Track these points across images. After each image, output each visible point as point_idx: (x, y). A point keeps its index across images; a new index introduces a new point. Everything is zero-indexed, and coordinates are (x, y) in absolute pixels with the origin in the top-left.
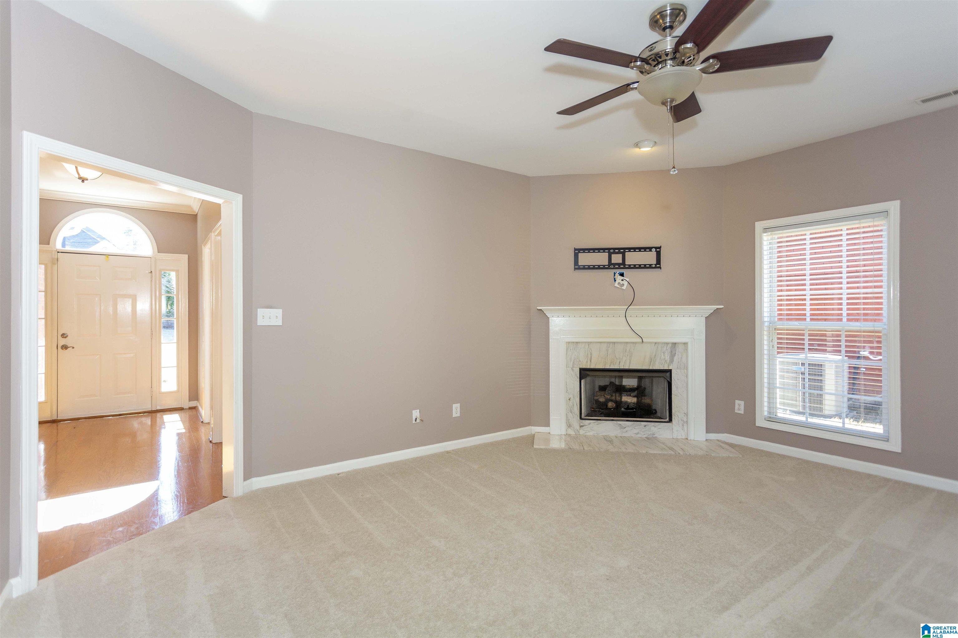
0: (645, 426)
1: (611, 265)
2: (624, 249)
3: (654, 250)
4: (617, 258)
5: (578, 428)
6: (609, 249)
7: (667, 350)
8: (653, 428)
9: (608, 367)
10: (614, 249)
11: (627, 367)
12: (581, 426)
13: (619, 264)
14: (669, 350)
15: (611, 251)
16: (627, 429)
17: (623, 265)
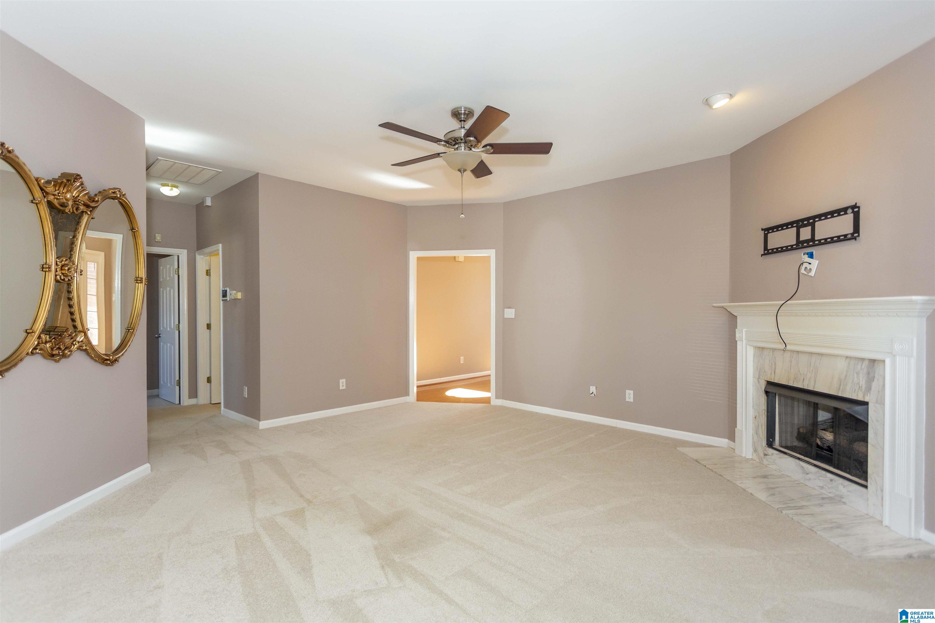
0: (831, 480)
1: (800, 244)
2: (814, 217)
3: (850, 211)
4: (806, 233)
5: (762, 455)
6: (797, 222)
7: (861, 369)
8: (841, 487)
9: (791, 384)
10: (802, 220)
11: (811, 388)
12: (765, 455)
13: (807, 241)
14: (865, 371)
15: (799, 224)
16: (809, 476)
17: (812, 242)
